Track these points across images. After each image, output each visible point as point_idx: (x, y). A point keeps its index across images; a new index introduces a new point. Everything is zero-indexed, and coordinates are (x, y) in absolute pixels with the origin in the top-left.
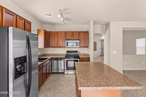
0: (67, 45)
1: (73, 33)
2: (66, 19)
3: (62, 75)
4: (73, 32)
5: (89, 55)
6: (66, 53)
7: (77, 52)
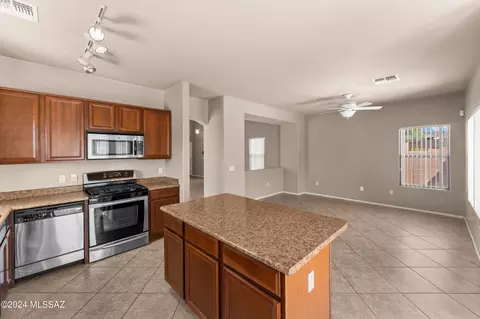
0: (94, 152)
3: (80, 269)
4: (118, 108)
5: (177, 180)
6: (86, 181)
7: (130, 173)
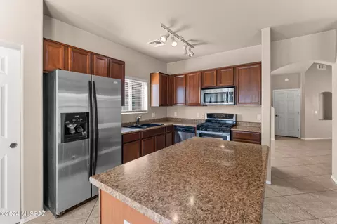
0: (204, 101)
1: (218, 72)
2: (196, 43)
